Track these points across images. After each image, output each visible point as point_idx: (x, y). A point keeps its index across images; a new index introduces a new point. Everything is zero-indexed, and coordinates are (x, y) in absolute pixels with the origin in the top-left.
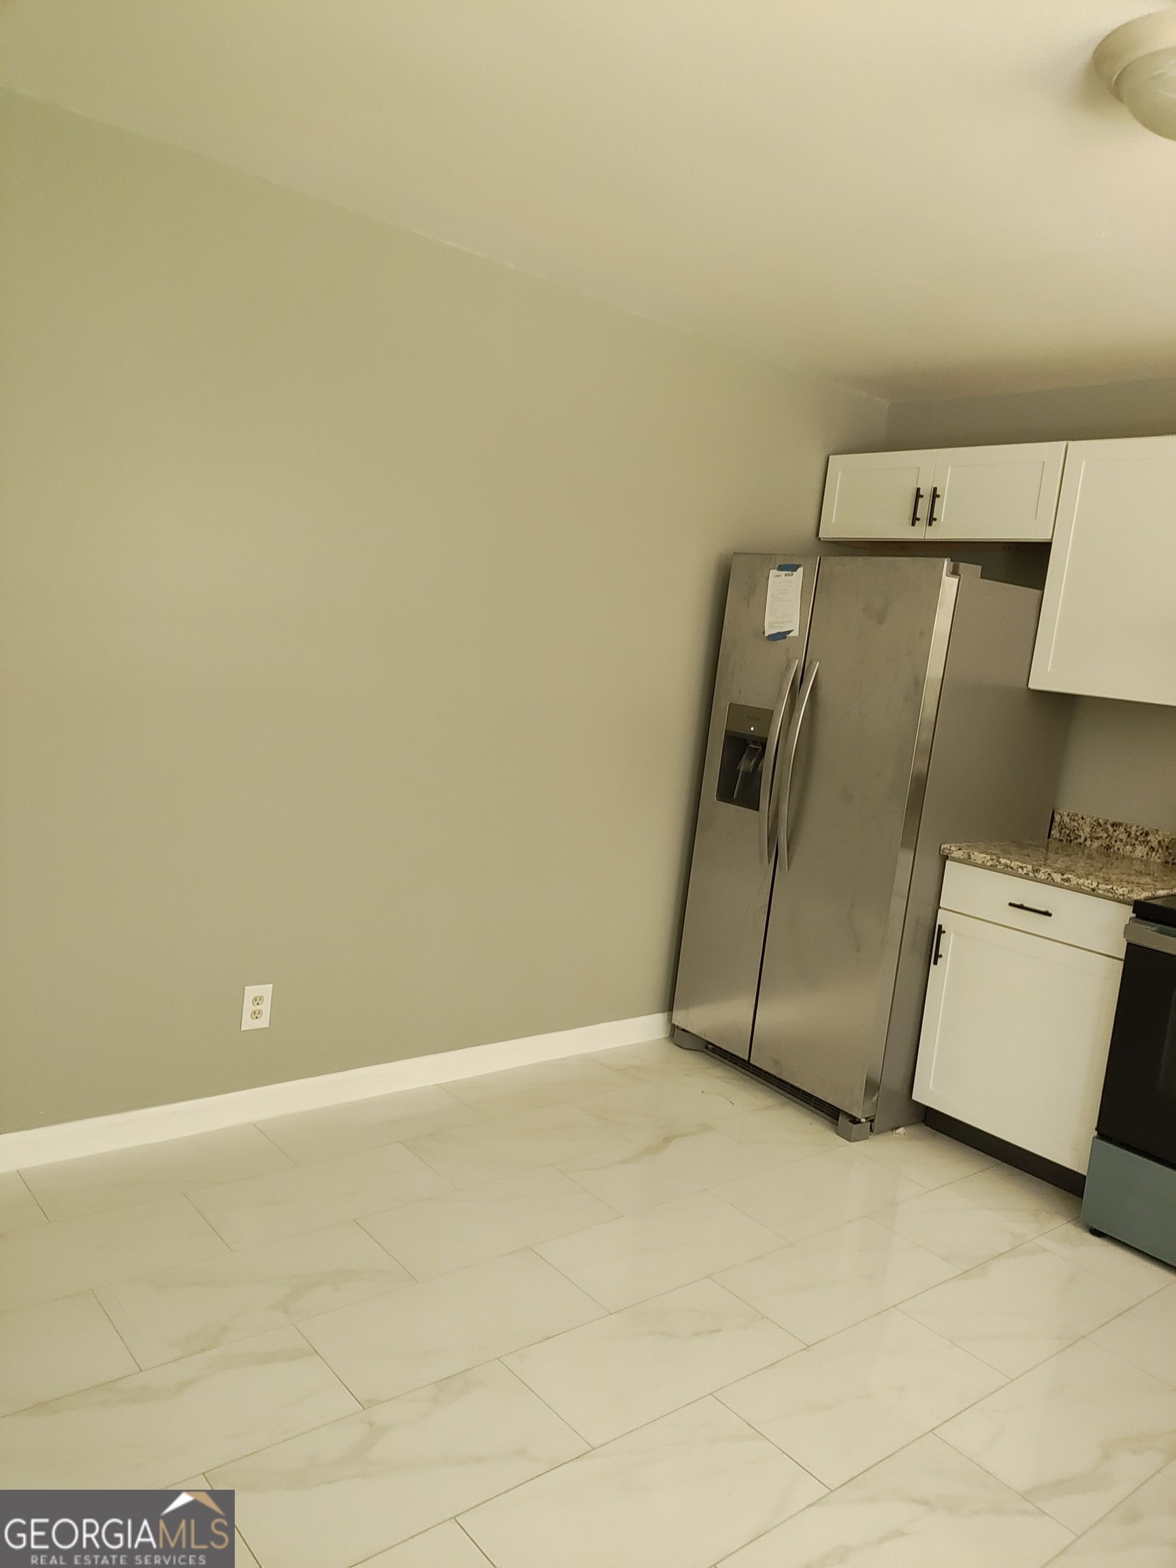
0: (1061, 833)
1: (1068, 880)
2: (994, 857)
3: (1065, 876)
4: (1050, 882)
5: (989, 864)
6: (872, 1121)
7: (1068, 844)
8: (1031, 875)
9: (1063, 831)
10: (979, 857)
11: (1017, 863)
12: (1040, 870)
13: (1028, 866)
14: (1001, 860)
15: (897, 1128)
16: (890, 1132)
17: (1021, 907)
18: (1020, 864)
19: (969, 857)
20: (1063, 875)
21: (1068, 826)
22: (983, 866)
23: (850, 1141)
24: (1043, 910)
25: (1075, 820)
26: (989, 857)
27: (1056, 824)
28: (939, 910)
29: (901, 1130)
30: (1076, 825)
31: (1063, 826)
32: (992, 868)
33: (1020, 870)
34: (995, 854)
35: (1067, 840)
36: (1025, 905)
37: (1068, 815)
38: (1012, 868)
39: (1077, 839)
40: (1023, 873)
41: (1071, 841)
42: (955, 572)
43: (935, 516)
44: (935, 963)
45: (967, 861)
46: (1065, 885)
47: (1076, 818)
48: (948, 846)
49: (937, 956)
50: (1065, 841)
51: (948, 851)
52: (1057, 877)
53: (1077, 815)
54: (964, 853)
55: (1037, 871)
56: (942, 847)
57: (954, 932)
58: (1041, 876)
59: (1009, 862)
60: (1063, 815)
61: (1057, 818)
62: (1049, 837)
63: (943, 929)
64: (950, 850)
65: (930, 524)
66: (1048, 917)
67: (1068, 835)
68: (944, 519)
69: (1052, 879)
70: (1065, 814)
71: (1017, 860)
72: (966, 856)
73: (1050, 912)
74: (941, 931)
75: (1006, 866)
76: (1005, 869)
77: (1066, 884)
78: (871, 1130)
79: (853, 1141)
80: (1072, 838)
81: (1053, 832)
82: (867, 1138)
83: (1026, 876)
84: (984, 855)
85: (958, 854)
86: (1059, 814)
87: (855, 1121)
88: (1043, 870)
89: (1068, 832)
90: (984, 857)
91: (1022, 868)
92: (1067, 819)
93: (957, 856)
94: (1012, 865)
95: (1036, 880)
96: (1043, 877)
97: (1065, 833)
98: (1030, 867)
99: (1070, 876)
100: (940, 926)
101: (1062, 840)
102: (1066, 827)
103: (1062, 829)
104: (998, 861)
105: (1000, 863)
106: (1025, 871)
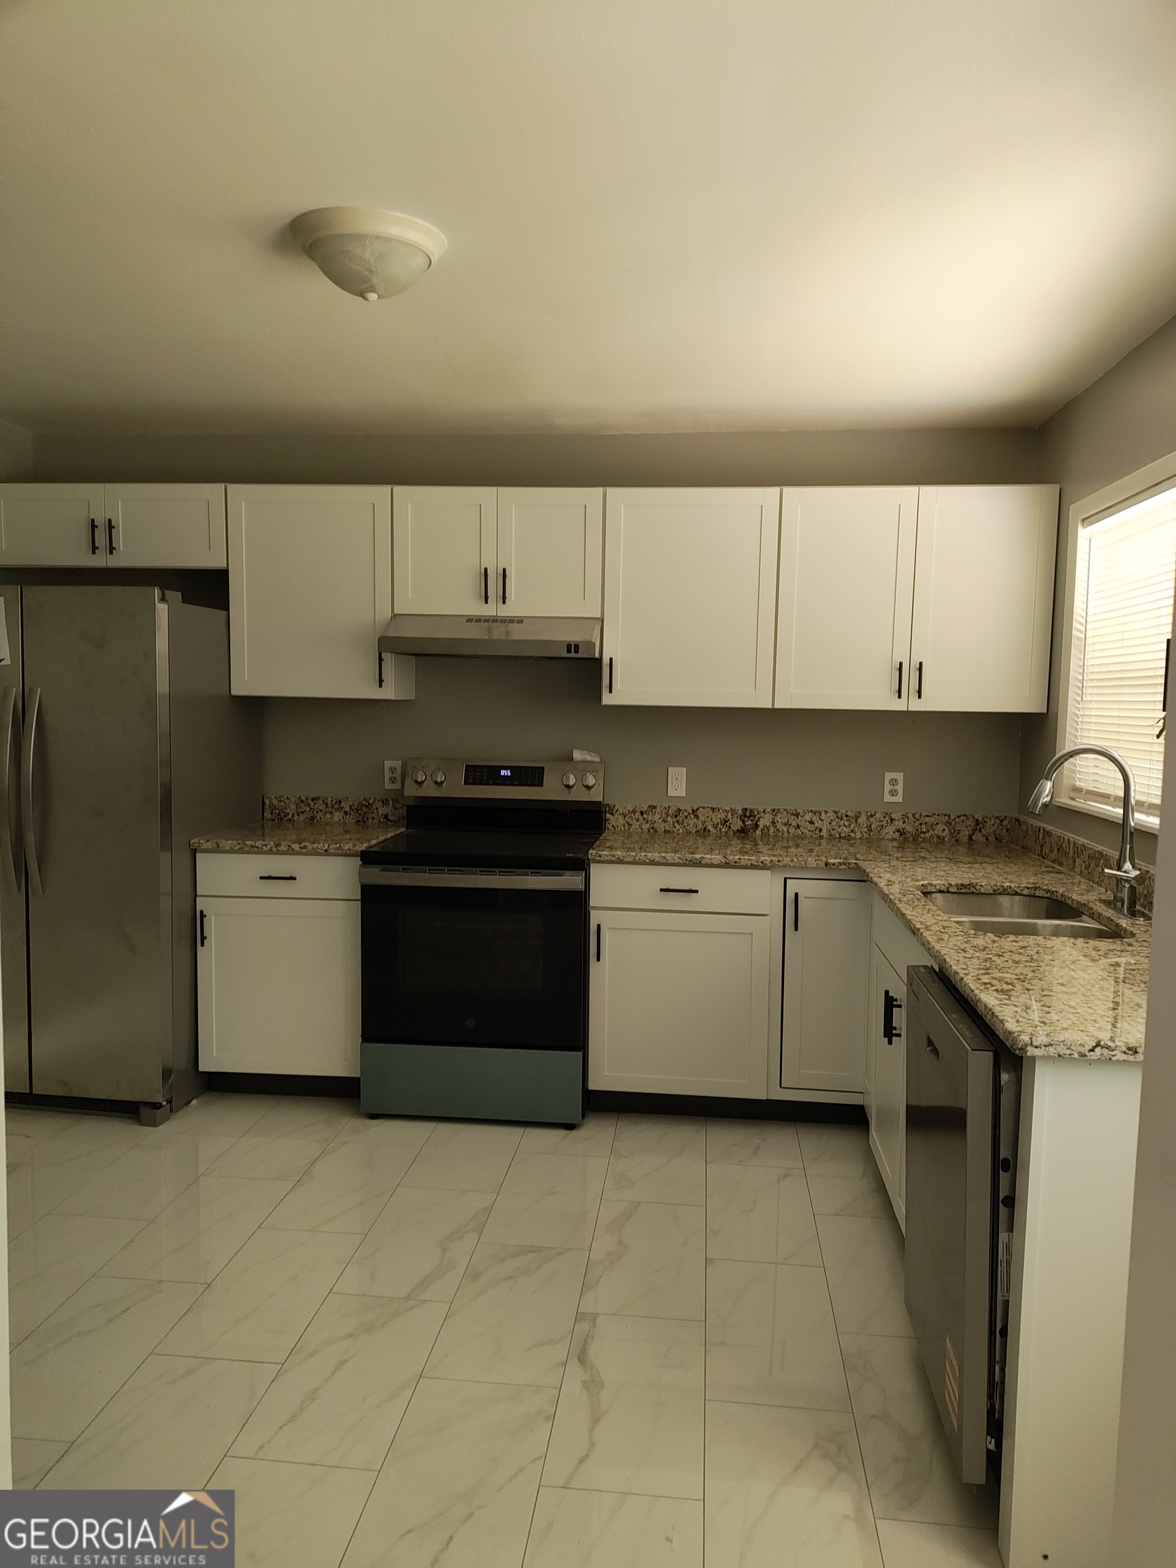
0: (272, 814)
1: (305, 847)
2: (240, 841)
3: (302, 845)
4: (290, 852)
5: (236, 848)
6: (170, 1102)
7: (280, 821)
8: (274, 849)
9: (274, 812)
10: (227, 844)
11: (261, 842)
12: (281, 844)
13: (270, 843)
14: (247, 843)
15: (190, 1102)
16: (185, 1108)
17: (270, 878)
18: (264, 843)
19: (218, 846)
20: (300, 844)
21: (277, 807)
22: (232, 851)
23: (155, 1126)
24: (289, 876)
25: (282, 801)
26: (235, 842)
27: (267, 807)
28: (197, 898)
29: (194, 1102)
30: (284, 805)
31: (273, 808)
32: (241, 851)
33: (264, 848)
34: (240, 840)
35: (278, 818)
36: (272, 875)
37: (276, 798)
38: (257, 847)
39: (286, 816)
40: (267, 849)
41: (281, 819)
42: (163, 599)
43: (114, 545)
44: (202, 945)
45: (217, 850)
46: (303, 852)
47: (283, 799)
48: (197, 840)
49: (203, 938)
50: (276, 820)
51: (197, 844)
52: (296, 847)
53: (283, 796)
54: (212, 843)
55: (278, 845)
56: (192, 842)
57: (215, 914)
58: (283, 848)
59: (254, 843)
60: (272, 798)
61: (267, 802)
62: (263, 819)
63: (204, 914)
64: (199, 843)
65: (111, 553)
66: (293, 881)
67: (279, 814)
68: (123, 548)
69: (292, 849)
70: (273, 797)
71: (259, 840)
72: (215, 846)
73: (294, 876)
74: (203, 916)
75: (252, 846)
76: (252, 849)
77: (304, 850)
78: (171, 1111)
79: (159, 1125)
80: (282, 816)
81: (265, 814)
82: (169, 1119)
83: (270, 852)
84: (231, 842)
85: (208, 845)
86: (268, 798)
87: (156, 1106)
88: (283, 843)
89: (277, 811)
90: (232, 843)
91: (266, 845)
92: (275, 802)
93: (206, 847)
94: (257, 844)
95: (279, 853)
96: (284, 849)
97: (275, 813)
98: (272, 844)
99: (306, 844)
100: (202, 912)
101: (274, 820)
102: (275, 808)
103: (272, 810)
104: (244, 844)
105: (246, 845)
106: (269, 847)
